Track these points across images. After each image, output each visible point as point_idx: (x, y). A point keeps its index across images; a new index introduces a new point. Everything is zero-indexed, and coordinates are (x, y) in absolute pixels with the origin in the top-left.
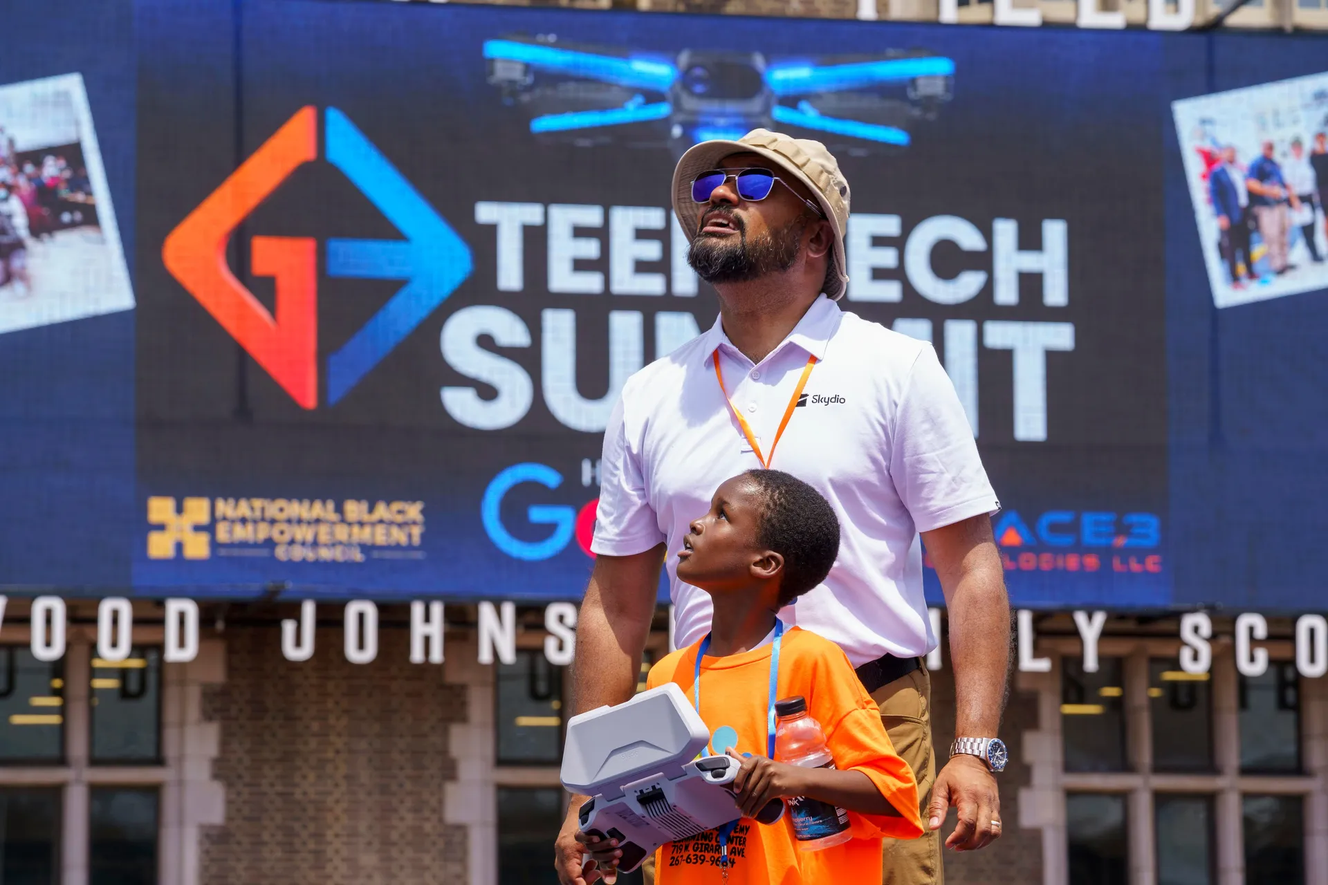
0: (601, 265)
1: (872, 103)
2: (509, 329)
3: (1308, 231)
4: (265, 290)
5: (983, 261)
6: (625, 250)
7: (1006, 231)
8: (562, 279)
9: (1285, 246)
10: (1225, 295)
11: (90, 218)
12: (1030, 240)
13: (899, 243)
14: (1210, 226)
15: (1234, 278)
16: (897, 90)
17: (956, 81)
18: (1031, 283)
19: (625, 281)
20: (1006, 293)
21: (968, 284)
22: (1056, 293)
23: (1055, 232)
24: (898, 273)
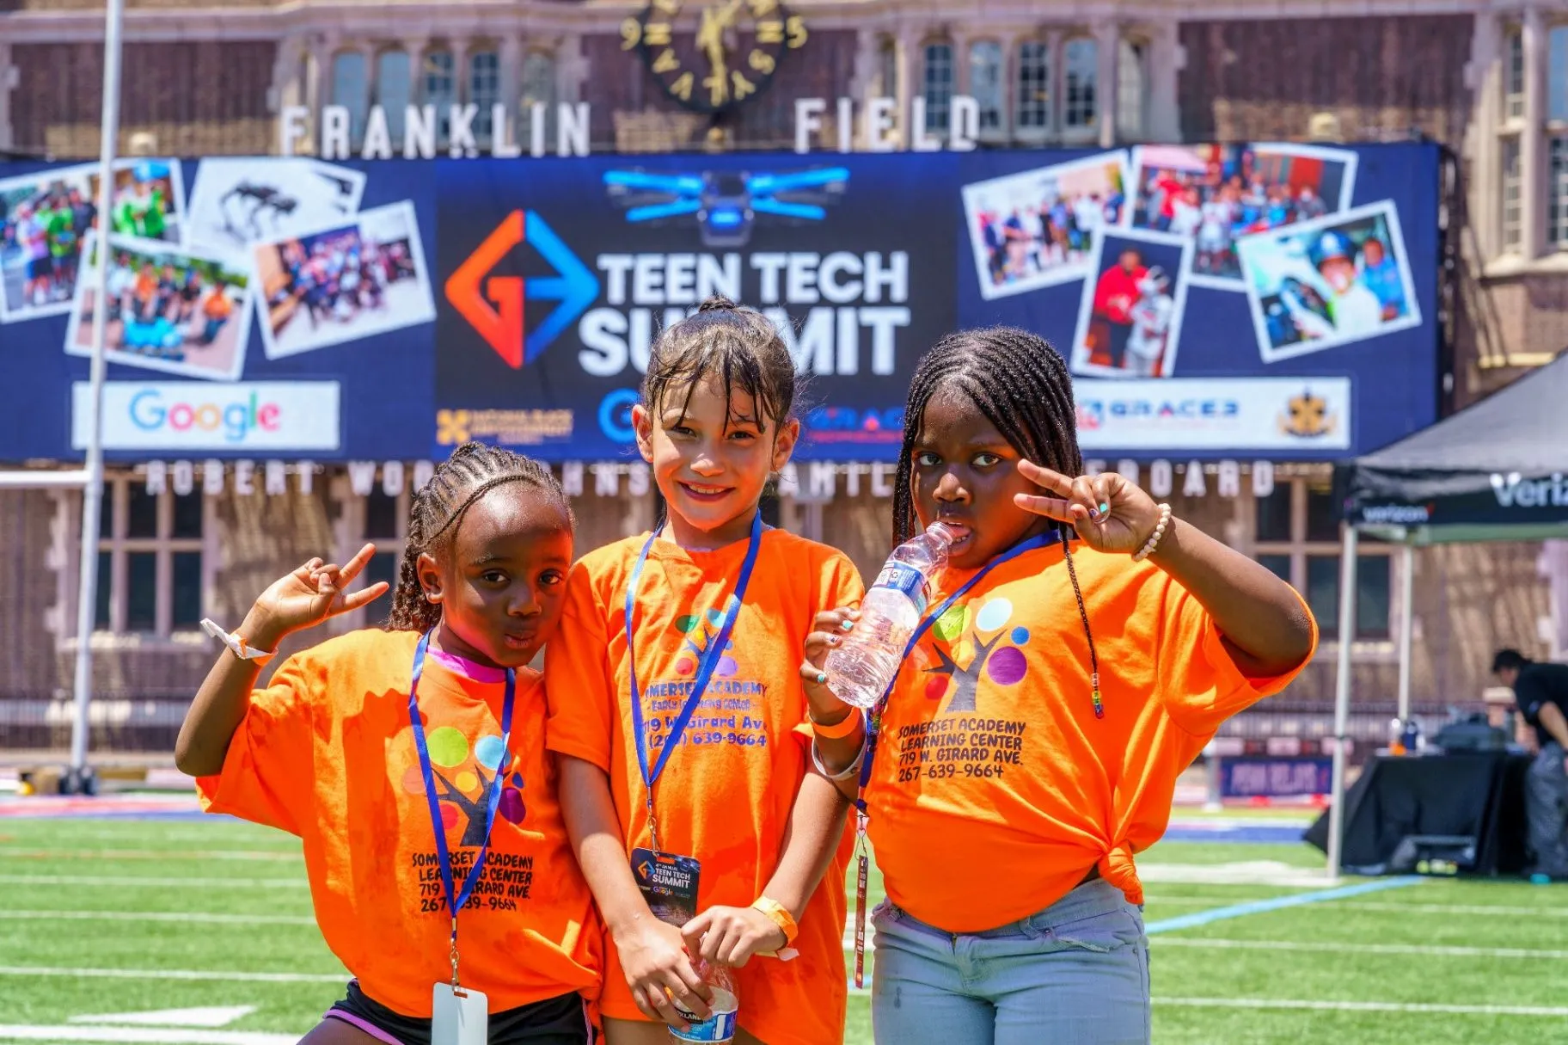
0: (662, 287)
1: (807, 196)
2: (615, 321)
3: (1035, 256)
4: (496, 306)
5: (860, 277)
6: (676, 278)
7: (873, 260)
8: (643, 294)
9: (1022, 262)
10: (991, 290)
11: (412, 273)
12: (886, 265)
13: (816, 269)
14: (982, 254)
15: (995, 281)
16: (818, 189)
17: (851, 183)
18: (886, 289)
19: (676, 295)
20: (873, 294)
21: (850, 291)
22: (899, 292)
23: (900, 261)
24: (815, 286)
